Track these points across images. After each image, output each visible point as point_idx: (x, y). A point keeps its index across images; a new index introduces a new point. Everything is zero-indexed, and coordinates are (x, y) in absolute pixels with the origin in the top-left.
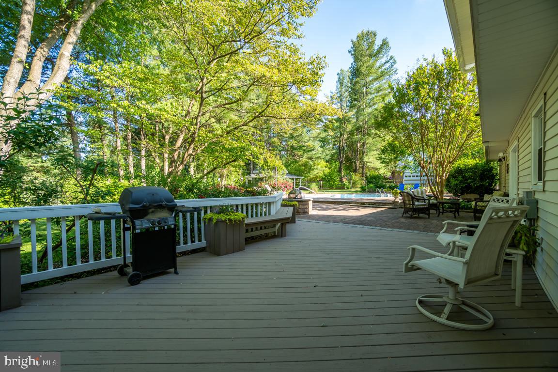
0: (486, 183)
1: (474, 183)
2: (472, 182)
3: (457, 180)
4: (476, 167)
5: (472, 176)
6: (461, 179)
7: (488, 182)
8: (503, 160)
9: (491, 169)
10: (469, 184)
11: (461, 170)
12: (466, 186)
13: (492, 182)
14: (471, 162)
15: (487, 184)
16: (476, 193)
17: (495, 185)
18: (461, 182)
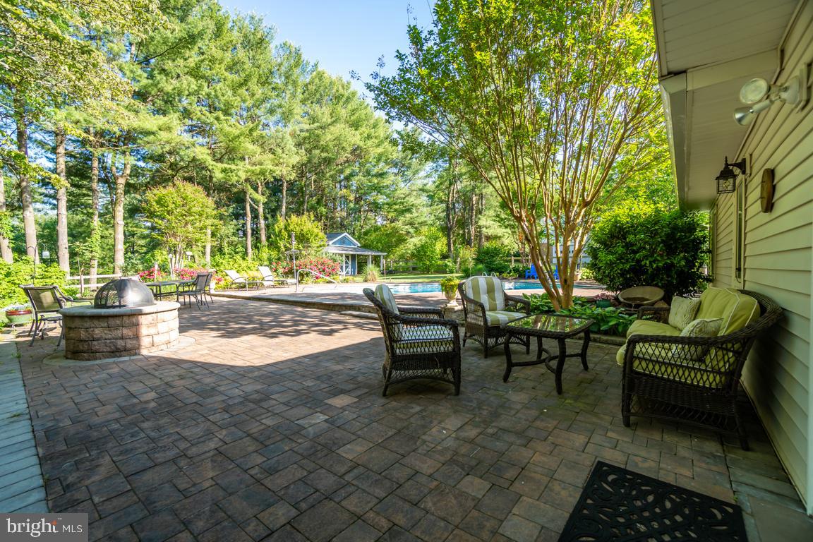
0: (679, 260)
1: (650, 259)
2: (646, 257)
3: (612, 253)
4: (655, 220)
5: (645, 243)
6: (620, 250)
7: (685, 258)
8: (737, 171)
9: (692, 227)
10: (639, 261)
11: (621, 228)
12: (632, 269)
13: (695, 257)
14: (644, 209)
15: (683, 263)
16: (656, 285)
17: (701, 265)
18: (620, 258)
